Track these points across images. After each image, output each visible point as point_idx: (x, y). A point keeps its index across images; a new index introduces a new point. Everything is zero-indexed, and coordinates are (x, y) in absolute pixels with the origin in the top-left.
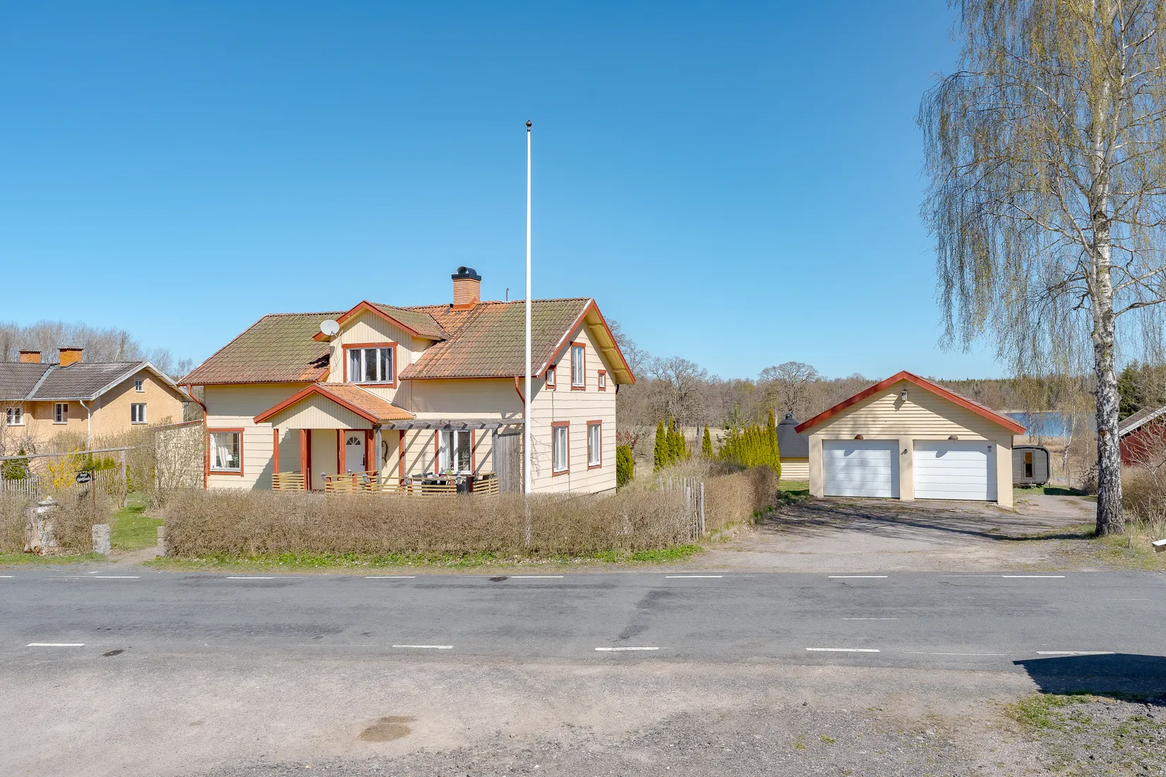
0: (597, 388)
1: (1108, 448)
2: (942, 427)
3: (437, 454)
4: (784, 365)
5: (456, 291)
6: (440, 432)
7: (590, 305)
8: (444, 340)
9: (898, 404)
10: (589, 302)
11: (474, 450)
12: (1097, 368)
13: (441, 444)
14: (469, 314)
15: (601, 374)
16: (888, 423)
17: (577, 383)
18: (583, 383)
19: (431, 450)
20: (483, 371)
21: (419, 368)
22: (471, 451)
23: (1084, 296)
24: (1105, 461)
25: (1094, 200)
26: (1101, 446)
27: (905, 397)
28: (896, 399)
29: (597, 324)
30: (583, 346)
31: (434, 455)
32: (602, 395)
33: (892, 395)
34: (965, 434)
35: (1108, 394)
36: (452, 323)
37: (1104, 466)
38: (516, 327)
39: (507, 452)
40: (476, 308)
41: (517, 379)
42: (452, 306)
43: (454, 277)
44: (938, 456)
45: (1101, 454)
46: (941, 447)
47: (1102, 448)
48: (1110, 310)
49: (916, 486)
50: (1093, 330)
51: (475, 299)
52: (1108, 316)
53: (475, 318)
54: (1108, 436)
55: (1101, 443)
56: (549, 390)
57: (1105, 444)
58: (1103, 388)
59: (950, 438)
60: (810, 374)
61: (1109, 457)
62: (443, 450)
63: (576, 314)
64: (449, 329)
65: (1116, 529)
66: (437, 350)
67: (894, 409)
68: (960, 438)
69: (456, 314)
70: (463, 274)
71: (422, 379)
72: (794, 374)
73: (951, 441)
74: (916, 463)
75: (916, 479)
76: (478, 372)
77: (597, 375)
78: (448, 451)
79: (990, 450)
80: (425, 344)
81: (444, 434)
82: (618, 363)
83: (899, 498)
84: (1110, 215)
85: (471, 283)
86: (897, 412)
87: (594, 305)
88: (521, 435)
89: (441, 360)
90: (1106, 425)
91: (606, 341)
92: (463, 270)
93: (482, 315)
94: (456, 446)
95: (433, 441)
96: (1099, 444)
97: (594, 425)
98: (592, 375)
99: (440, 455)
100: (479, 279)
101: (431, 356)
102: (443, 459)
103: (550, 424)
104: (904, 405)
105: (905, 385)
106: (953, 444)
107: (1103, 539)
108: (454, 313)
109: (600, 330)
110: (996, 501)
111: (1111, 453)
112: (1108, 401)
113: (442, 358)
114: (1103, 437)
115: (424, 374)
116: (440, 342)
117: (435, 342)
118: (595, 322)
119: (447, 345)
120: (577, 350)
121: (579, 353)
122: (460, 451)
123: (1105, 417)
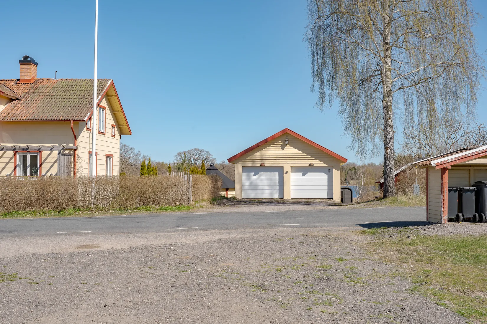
0: (111, 135)
1: (389, 156)
2: (306, 159)
3: (15, 168)
4: (191, 151)
5: (21, 70)
6: (17, 155)
7: (110, 83)
8: (18, 99)
9: (283, 147)
10: (110, 82)
11: (41, 165)
12: (385, 118)
13: (18, 162)
14: (31, 85)
15: (113, 127)
16: (278, 157)
17: (101, 130)
18: (104, 131)
19: (11, 166)
20: (49, 117)
21: (4, 115)
22: (39, 166)
23: (379, 84)
24: (388, 162)
25: (385, 36)
26: (386, 155)
27: (287, 143)
28: (282, 143)
29: (113, 96)
30: (104, 108)
31: (13, 169)
32: (112, 140)
33: (280, 142)
34: (317, 163)
35: (389, 130)
36: (21, 90)
37: (387, 165)
38: (65, 94)
39: (65, 165)
40: (36, 83)
41: (72, 122)
42: (18, 80)
43: (21, 62)
44: (303, 175)
45: (386, 159)
46: (304, 170)
47: (386, 156)
48: (390, 90)
49: (292, 192)
50: (383, 99)
51: (34, 77)
52: (389, 93)
53: (36, 88)
54: (389, 150)
55: (386, 154)
56: (87, 131)
57: (388, 154)
58: (387, 127)
59: (310, 165)
60: (207, 157)
61: (389, 161)
62: (19, 166)
63: (103, 88)
64: (19, 93)
65: (392, 193)
66: (14, 105)
67: (281, 149)
68: (315, 165)
69: (22, 85)
70: (26, 60)
71: (7, 121)
72: (197, 156)
73: (310, 167)
74: (292, 179)
75: (292, 188)
76: (46, 118)
77: (111, 127)
78: (22, 166)
79: (329, 172)
80: (5, 101)
81: (20, 156)
82: (122, 121)
83: (283, 198)
84: (391, 44)
85: (32, 67)
86: (283, 151)
87: (112, 83)
88: (73, 156)
89: (19, 111)
90: (388, 145)
91: (117, 107)
92: (26, 58)
93: (40, 86)
94: (28, 163)
95: (13, 160)
96: (385, 154)
97: (109, 157)
98: (109, 126)
99: (17, 169)
100: (36, 64)
101: (11, 108)
102: (19, 171)
103: (88, 152)
104: (286, 147)
105: (287, 136)
106: (311, 168)
107: (386, 199)
108: (20, 84)
109: (114, 100)
110: (332, 199)
111: (390, 158)
112: (389, 134)
113: (19, 109)
114: (387, 151)
115: (8, 118)
116: (15, 100)
117: (12, 100)
118: (112, 95)
119: (21, 103)
120: (102, 110)
121: (103, 112)
122: (31, 166)
123: (388, 141)
